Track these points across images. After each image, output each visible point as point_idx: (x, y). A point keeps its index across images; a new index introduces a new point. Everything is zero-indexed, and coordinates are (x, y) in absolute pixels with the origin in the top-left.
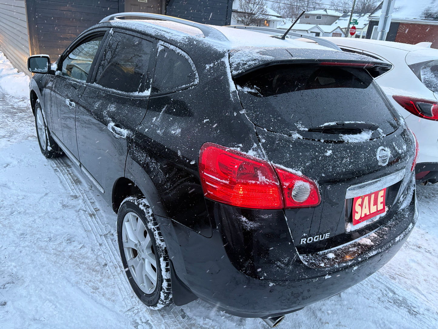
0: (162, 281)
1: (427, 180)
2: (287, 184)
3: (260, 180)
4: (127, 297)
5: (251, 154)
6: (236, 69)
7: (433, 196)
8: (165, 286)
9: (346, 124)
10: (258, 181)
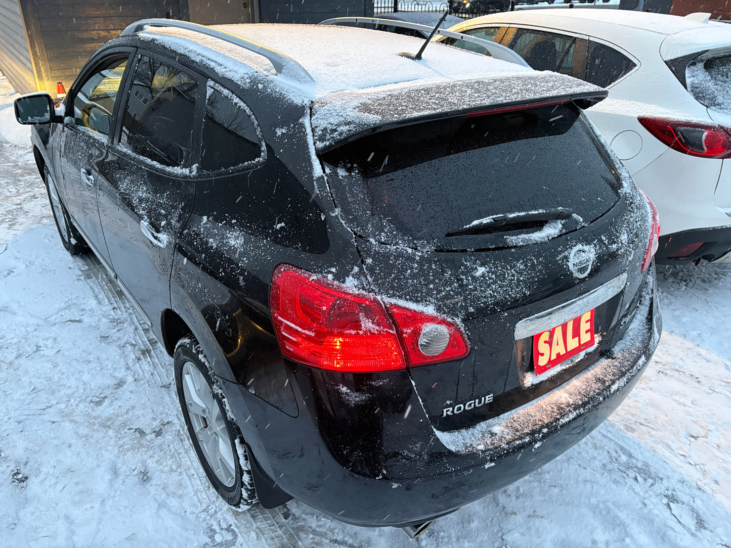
0: (242, 475)
1: (701, 256)
2: (408, 331)
3: (363, 328)
4: (200, 487)
5: (350, 285)
6: (322, 139)
7: (715, 279)
8: (247, 481)
9: (511, 218)
10: (361, 330)
